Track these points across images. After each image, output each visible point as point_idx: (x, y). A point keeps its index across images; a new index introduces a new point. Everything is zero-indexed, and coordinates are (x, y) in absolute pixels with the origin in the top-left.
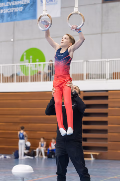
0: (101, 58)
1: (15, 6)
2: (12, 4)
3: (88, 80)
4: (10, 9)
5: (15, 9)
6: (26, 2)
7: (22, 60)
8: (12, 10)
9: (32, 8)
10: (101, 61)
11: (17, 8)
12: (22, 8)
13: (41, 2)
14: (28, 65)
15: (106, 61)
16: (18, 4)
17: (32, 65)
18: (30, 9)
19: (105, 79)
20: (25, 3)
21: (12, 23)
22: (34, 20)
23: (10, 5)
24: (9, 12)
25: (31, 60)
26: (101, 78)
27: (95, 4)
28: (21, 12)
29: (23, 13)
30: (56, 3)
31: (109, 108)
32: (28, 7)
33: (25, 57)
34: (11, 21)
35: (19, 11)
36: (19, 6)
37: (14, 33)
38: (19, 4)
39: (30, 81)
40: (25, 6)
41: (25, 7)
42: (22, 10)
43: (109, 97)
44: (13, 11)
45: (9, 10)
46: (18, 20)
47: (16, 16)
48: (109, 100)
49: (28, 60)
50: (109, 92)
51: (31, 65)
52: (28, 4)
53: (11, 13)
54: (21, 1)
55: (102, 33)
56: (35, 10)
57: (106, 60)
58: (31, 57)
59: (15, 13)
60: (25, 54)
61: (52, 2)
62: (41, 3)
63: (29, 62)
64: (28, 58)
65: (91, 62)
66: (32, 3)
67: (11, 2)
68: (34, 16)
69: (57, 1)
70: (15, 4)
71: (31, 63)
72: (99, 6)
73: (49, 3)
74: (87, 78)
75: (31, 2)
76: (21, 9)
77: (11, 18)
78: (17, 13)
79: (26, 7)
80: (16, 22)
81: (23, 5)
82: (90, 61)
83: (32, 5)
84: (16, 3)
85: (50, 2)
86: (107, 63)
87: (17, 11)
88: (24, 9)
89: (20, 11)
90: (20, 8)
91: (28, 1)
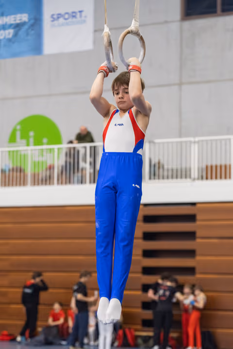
0: (180, 136)
3: (152, 181)
6: (20, 20)
7: (12, 139)
9: (33, 32)
10: (181, 142)
11: (2, 32)
12: (12, 31)
13: (52, 19)
14: (27, 150)
15: (191, 142)
16: (4, 23)
17: (35, 150)
18: (28, 34)
19: (188, 180)
20: (18, 22)
22: (38, 57)
25: (31, 140)
26: (181, 178)
27: (166, 22)
28: (9, 40)
29: (14, 43)
30: (84, 21)
31: (198, 240)
32: (26, 27)
33: (18, 134)
35: (5, 38)
36: (4, 27)
38: (6, 24)
39: (31, 185)
40: (18, 26)
41: (17, 29)
42: (11, 36)
43: (198, 217)
46: (4, 58)
48: (198, 223)
49: (24, 141)
50: (198, 205)
51: (32, 150)
52: (24, 24)
54: (8, 18)
55: (180, 84)
56: (39, 36)
57: (192, 139)
58: (32, 134)
60: (18, 127)
61: (74, 19)
62: (53, 21)
63: (28, 145)
64: (25, 136)
65: (159, 143)
66: (32, 21)
68: (37, 48)
69: (86, 17)
71: (32, 147)
72: (175, 26)
73: (68, 21)
74: (150, 178)
75: (30, 20)
76: (9, 34)
78: (2, 43)
79: (19, 30)
81: (12, 27)
82: (157, 141)
83: (32, 25)
85: (70, 20)
86: (193, 145)
87: (1, 38)
88: (16, 34)
89: (7, 36)
90: (7, 32)
91: (24, 17)
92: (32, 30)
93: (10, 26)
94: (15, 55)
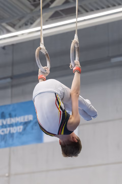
1: (11, 125)
2: (7, 122)
4: (5, 130)
5: (11, 129)
6: (28, 119)
8: (7, 130)
11: (15, 128)
12: (21, 127)
16: (16, 121)
18: (33, 129)
20: (26, 120)
21: (7, 149)
22: (40, 145)
23: (5, 123)
24: (2, 134)
28: (20, 133)
29: (23, 135)
32: (31, 124)
34: (6, 146)
35: (17, 132)
36: (17, 124)
37: (9, 165)
38: (18, 122)
40: (26, 124)
41: (25, 125)
42: (21, 130)
44: (8, 132)
45: (3, 131)
47: (13, 140)
52: (30, 122)
53: (5, 135)
54: (19, 118)
59: (12, 135)
66: (36, 120)
67: (6, 120)
68: (39, 138)
70: (12, 123)
75: (34, 119)
76: (20, 129)
77: (5, 142)
78: (15, 136)
79: (27, 126)
80: (13, 148)
83: (36, 123)
84: (14, 120)
87: (15, 132)
88: (24, 129)
89: (19, 131)
90: (18, 128)
91: (30, 117)
92: (36, 126)
93: (21, 124)
94: (23, 143)
